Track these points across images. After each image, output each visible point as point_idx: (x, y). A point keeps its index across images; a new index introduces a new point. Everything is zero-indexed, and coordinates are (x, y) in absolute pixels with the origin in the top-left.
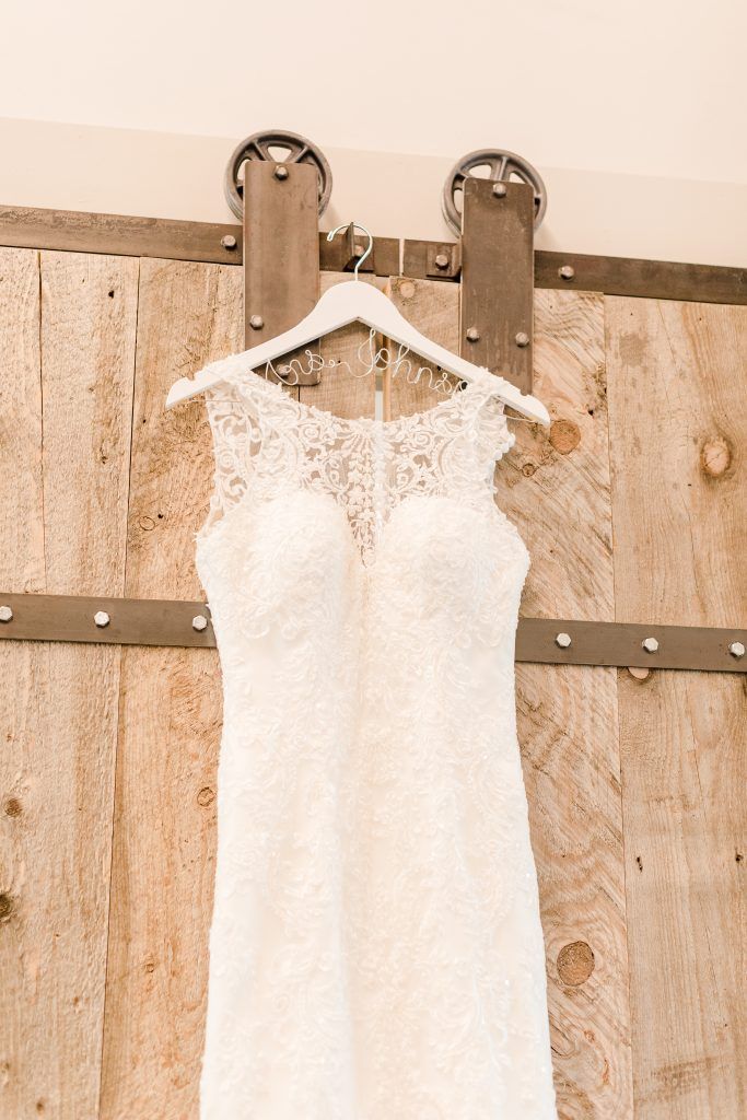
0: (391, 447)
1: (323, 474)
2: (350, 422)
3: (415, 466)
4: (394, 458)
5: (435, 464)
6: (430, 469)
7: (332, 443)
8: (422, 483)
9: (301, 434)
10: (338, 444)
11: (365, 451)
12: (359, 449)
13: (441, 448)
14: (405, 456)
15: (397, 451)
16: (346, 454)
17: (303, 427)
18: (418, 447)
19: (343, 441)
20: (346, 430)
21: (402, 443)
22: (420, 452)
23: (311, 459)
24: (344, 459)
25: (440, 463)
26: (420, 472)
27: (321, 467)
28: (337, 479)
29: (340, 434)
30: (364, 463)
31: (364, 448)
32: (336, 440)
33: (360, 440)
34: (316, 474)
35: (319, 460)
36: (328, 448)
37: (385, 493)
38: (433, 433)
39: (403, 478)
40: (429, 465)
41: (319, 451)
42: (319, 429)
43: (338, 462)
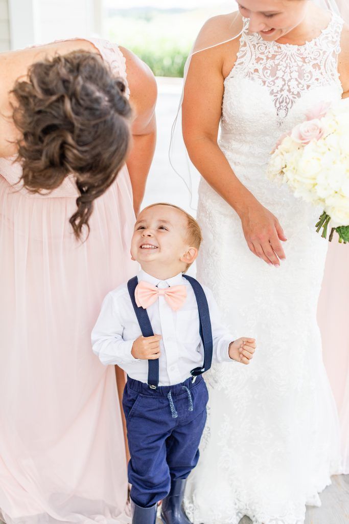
0: (302, 60)
1: (260, 71)
2: (282, 46)
3: (313, 70)
4: (303, 66)
5: (322, 67)
6: (320, 71)
7: (270, 56)
8: (317, 79)
9: (256, 47)
10: (274, 57)
11: (287, 61)
12: (284, 60)
13: (325, 59)
14: (308, 64)
15: (304, 62)
16: (277, 62)
17: (259, 45)
18: (315, 59)
19: (276, 55)
20: (279, 50)
21: (306, 57)
22: (315, 62)
23: (257, 62)
24: (275, 65)
25: (325, 67)
26: (316, 73)
27: (260, 68)
28: (268, 75)
29: (275, 52)
30: (286, 67)
31: (287, 59)
32: (273, 55)
33: (286, 55)
34: (256, 70)
35: (261, 64)
36: (268, 58)
37: (297, 83)
38: (321, 50)
39: (308, 76)
40: (320, 69)
41: (263, 59)
42: (266, 47)
43: (272, 66)
